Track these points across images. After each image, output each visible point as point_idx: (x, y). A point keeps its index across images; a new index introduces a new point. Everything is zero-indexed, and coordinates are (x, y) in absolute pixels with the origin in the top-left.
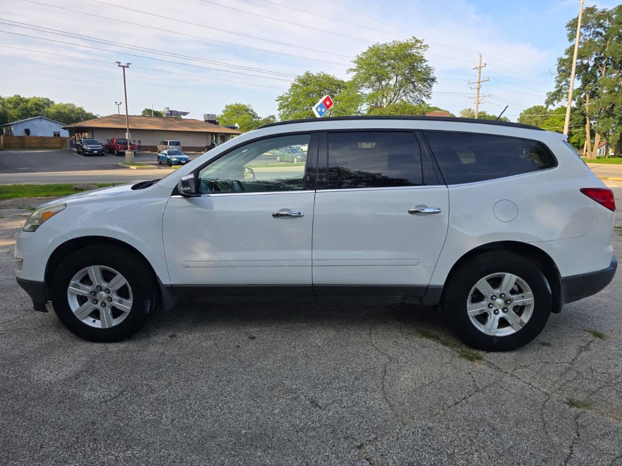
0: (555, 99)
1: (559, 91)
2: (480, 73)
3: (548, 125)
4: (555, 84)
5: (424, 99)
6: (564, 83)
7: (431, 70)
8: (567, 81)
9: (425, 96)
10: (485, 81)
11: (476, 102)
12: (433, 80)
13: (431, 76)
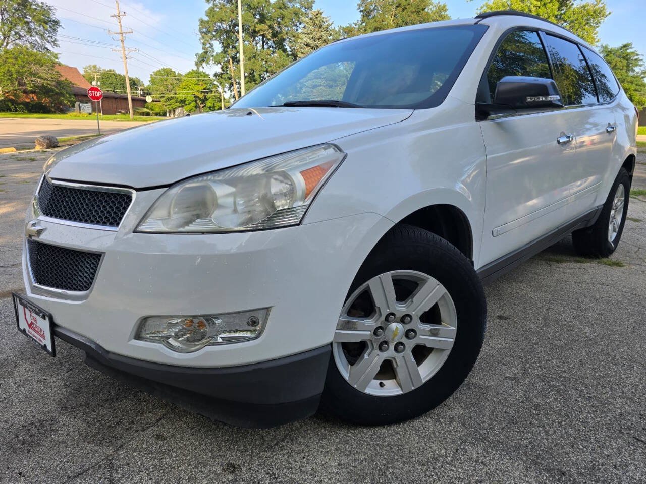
0: (204, 61)
1: (206, 53)
2: (120, 22)
3: (184, 88)
4: (201, 46)
5: (49, 46)
6: (208, 46)
7: (51, 9)
8: (210, 44)
9: (48, 42)
10: (129, 33)
11: (123, 56)
12: (56, 23)
13: (53, 17)
